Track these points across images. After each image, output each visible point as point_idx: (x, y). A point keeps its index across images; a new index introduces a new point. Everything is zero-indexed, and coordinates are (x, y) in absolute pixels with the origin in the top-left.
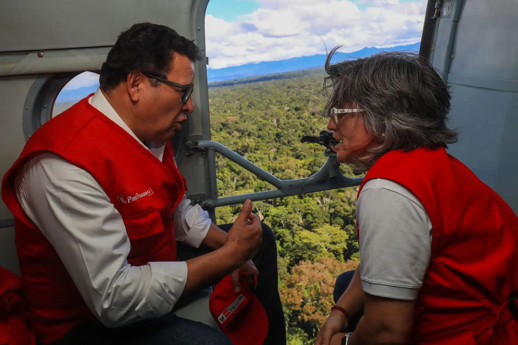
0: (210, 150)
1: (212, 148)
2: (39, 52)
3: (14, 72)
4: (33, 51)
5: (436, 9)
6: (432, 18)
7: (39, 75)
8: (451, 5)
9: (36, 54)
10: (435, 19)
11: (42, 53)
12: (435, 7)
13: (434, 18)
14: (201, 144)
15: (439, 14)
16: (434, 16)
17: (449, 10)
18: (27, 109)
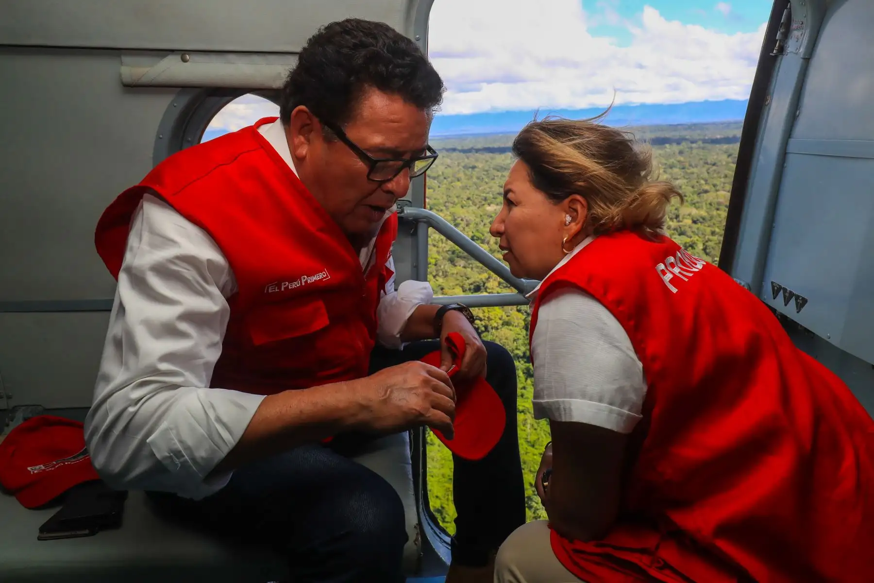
0: (421, 222)
1: (425, 220)
2: (183, 54)
3: (145, 80)
4: (176, 52)
5: (777, 40)
6: (771, 54)
7: (182, 88)
8: (802, 34)
9: (178, 58)
10: (776, 57)
11: (188, 57)
12: (777, 38)
13: (773, 55)
14: (408, 211)
15: (782, 50)
16: (775, 52)
17: (797, 41)
18: (161, 138)
